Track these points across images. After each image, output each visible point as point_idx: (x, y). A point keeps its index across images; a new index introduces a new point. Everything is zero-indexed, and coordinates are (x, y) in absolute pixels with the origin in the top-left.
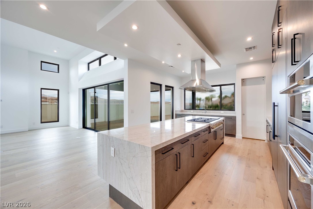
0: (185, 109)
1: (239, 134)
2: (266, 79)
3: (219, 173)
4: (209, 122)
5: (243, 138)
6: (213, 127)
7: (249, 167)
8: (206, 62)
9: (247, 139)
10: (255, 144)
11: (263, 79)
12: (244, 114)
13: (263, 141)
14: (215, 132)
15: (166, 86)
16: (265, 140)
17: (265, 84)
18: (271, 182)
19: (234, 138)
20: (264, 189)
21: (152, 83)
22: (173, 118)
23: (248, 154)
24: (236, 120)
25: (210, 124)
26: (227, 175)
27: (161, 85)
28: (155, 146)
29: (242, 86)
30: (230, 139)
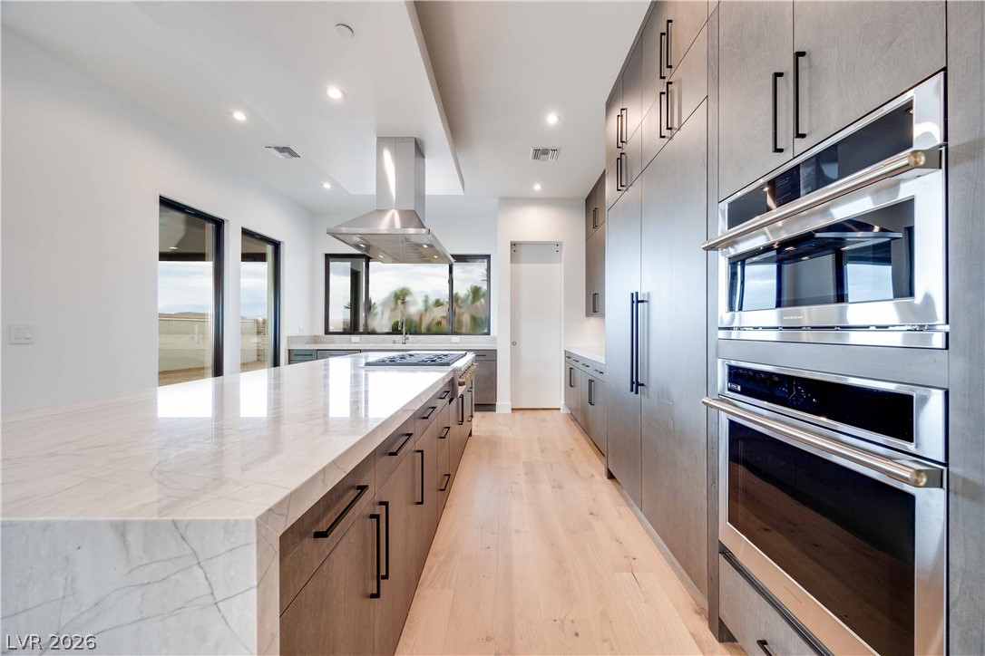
0: (327, 332)
1: (504, 402)
2: (565, 250)
3: (493, 534)
4: (448, 364)
5: (512, 409)
6: (461, 380)
7: (561, 487)
8: (426, 156)
9: (521, 411)
10: (544, 420)
11: (557, 248)
12: (514, 344)
13: (557, 411)
14: (462, 396)
15: (246, 232)
16: (559, 409)
17: (561, 262)
18: (619, 513)
19: (490, 413)
20: (617, 540)
21: (166, 203)
22: (276, 363)
23: (542, 452)
24: (496, 361)
25: (454, 370)
26: (517, 532)
27: (219, 224)
28: (280, 504)
29: (512, 262)
30: (483, 417)
